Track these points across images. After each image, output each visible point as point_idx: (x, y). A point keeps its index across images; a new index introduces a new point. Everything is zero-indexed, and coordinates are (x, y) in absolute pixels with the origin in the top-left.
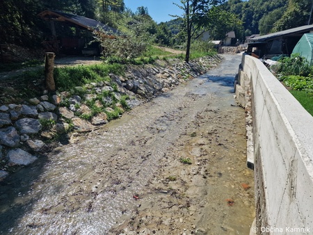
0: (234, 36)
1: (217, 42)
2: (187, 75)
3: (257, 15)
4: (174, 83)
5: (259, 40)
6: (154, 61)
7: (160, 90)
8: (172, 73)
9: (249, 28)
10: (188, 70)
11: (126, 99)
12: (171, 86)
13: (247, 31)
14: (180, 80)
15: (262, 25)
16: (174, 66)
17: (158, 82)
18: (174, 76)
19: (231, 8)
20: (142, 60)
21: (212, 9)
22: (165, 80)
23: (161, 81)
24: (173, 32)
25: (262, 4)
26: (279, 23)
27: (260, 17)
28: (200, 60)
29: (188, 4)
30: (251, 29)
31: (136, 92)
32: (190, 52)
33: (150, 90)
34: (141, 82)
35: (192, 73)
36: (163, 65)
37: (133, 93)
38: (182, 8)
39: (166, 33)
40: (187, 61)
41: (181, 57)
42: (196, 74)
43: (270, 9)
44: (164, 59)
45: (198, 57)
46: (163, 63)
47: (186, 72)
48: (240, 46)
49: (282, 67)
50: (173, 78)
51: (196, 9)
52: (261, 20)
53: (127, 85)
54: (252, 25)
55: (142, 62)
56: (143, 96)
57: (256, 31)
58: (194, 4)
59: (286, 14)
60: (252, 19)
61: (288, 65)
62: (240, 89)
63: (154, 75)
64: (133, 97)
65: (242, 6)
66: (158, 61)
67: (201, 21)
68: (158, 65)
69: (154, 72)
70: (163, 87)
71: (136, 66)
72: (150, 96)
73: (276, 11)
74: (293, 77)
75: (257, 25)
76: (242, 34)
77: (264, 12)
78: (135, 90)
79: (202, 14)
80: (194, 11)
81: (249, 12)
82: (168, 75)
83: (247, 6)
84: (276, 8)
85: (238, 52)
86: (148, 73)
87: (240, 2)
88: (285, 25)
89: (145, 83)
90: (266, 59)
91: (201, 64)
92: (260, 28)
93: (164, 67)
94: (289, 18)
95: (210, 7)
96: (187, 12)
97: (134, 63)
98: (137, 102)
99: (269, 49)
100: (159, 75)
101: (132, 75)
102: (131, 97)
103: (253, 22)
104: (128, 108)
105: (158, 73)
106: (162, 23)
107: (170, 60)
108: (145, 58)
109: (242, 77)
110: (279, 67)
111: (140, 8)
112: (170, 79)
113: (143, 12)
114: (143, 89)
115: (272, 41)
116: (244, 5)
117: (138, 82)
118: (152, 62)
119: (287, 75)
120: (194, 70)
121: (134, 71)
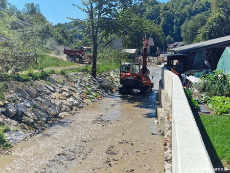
0: (153, 44)
1: (133, 51)
2: (94, 94)
3: (179, 20)
4: (77, 105)
5: (181, 52)
6: (47, 76)
7: (56, 116)
8: (73, 91)
9: (170, 34)
10: (95, 87)
11: (5, 131)
12: (72, 109)
13: (168, 37)
14: (85, 101)
15: (185, 31)
16: (76, 82)
17: (54, 104)
18: (77, 95)
19: (147, 10)
20: (31, 75)
21: (122, 14)
22: (64, 102)
23: (58, 102)
24: (75, 36)
25: (182, 7)
26: (203, 30)
27: (182, 22)
28: (112, 74)
29: (92, 7)
30: (172, 36)
31: (19, 121)
32: (98, 63)
33: (42, 116)
34: (28, 105)
35: (101, 91)
36: (61, 81)
37: (15, 122)
38: (84, 10)
39: (66, 38)
40: (94, 75)
41: (85, 71)
42: (107, 92)
43: (192, 13)
44: (63, 73)
45: (108, 70)
46: (61, 79)
47: (93, 90)
48: (161, 56)
49: (205, 85)
50: (75, 98)
51: (102, 12)
52: (183, 26)
53: (8, 110)
54: (173, 31)
55: (30, 78)
56: (31, 125)
57: (178, 38)
58: (100, 7)
59: (210, 20)
60: (172, 24)
61: (212, 84)
62: (161, 112)
63: (48, 94)
64: (15, 128)
65: (160, 8)
66: (54, 76)
67: (109, 26)
68: (54, 82)
69: (48, 91)
70: (60, 111)
71: (21, 84)
72: (41, 125)
73: (198, 16)
74: (217, 98)
75: (179, 31)
76: (163, 40)
77: (186, 16)
78: (18, 117)
79: (109, 19)
80: (99, 14)
81: (168, 16)
82: (67, 94)
83: (166, 9)
84: (199, 12)
85: (159, 63)
86: (40, 92)
87: (156, 3)
88: (211, 32)
89: (35, 106)
90: (188, 75)
91: (112, 79)
92: (183, 35)
93: (63, 84)
94: (214, 24)
95: (119, 11)
96: (91, 16)
97: (18, 79)
98: (22, 135)
99: (193, 62)
100: (55, 95)
101: (15, 96)
102: (12, 128)
103: (175, 27)
104: (7, 145)
105: (54, 92)
106: (60, 25)
107: (71, 74)
108: (35, 71)
109: (163, 97)
110: (202, 86)
111: (28, 5)
112: (71, 99)
113: (33, 10)
114: (30, 116)
115: (194, 53)
116: (162, 8)
117: (25, 105)
118: (44, 77)
119: (211, 96)
120: (103, 87)
121: (18, 91)
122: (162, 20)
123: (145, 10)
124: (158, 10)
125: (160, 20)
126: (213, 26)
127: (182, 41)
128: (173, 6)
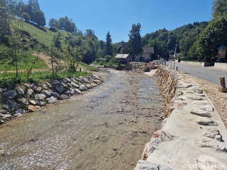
122: (169, 40)
123: (158, 35)
124: (166, 35)
125: (167, 41)
126: (213, 32)
127: (180, 53)
128: (176, 32)
